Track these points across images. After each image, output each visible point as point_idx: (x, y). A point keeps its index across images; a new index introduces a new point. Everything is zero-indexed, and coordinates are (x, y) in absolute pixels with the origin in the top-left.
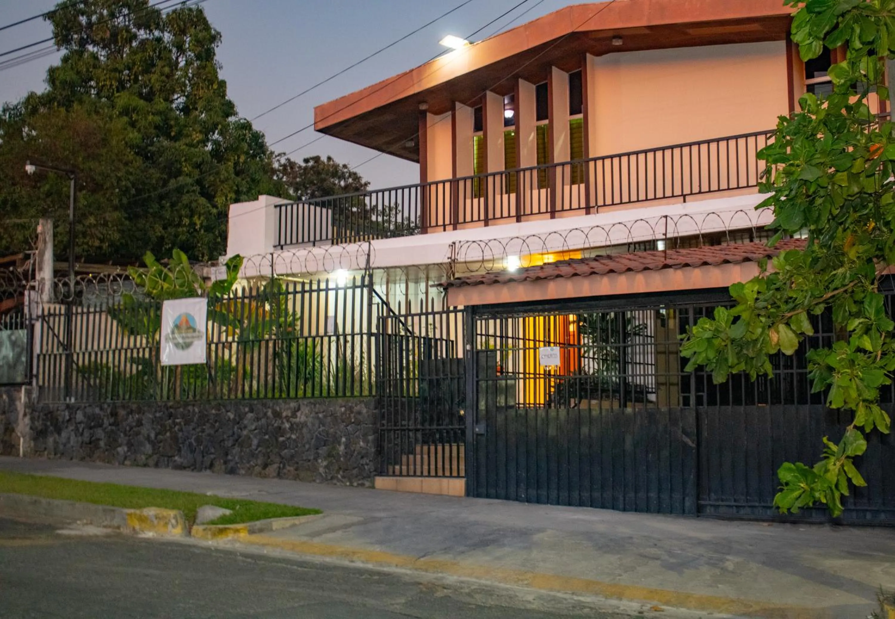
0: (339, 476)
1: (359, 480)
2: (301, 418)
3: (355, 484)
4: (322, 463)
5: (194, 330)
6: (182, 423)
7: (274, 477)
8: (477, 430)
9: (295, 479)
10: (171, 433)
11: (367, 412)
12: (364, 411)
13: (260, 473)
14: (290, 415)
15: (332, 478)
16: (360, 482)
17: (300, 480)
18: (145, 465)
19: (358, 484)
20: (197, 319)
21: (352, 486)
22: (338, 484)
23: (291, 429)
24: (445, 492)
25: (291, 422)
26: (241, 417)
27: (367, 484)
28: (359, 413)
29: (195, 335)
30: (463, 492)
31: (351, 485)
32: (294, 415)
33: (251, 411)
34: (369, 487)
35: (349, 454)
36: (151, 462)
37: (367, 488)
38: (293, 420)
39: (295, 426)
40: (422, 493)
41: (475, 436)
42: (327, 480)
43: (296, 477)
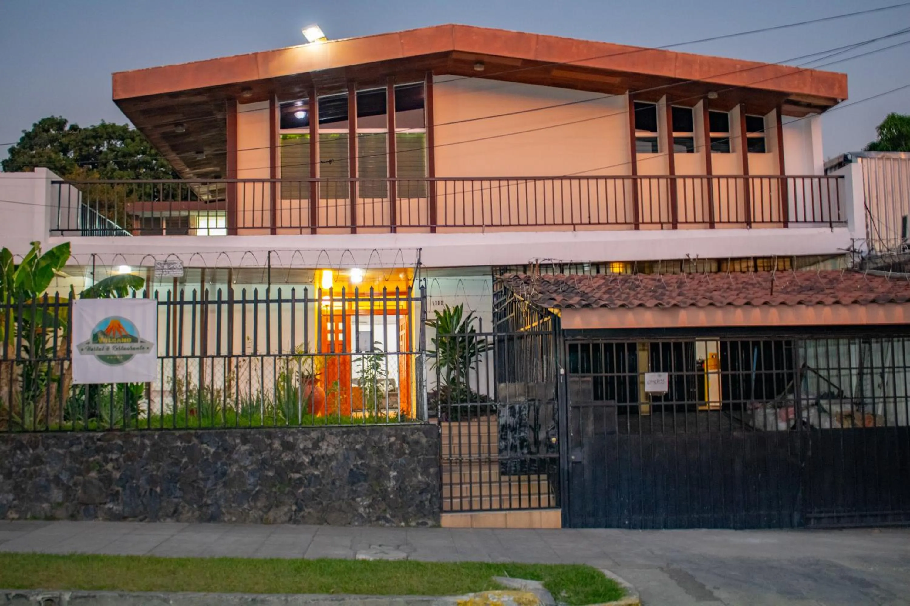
0: (388, 516)
1: (419, 519)
2: (326, 449)
3: (413, 524)
4: (362, 502)
5: (134, 340)
6: (121, 460)
7: (283, 523)
8: (573, 457)
9: (321, 524)
10: (99, 472)
11: (427, 441)
12: (424, 440)
13: (262, 519)
14: (310, 446)
15: (378, 519)
16: (420, 521)
17: (328, 524)
18: (51, 518)
19: (418, 524)
20: (138, 325)
21: (410, 526)
22: (387, 525)
23: (313, 463)
24: (537, 525)
25: (312, 455)
26: (228, 450)
27: (430, 523)
28: (417, 442)
29: (135, 345)
30: (559, 525)
31: (408, 525)
32: (316, 446)
33: (245, 441)
34: (433, 526)
35: (401, 490)
36: (60, 512)
37: (431, 527)
38: (316, 453)
39: (316, 459)
40: (506, 528)
41: (570, 465)
42: (370, 521)
43: (322, 521)
